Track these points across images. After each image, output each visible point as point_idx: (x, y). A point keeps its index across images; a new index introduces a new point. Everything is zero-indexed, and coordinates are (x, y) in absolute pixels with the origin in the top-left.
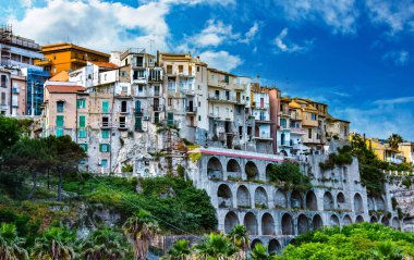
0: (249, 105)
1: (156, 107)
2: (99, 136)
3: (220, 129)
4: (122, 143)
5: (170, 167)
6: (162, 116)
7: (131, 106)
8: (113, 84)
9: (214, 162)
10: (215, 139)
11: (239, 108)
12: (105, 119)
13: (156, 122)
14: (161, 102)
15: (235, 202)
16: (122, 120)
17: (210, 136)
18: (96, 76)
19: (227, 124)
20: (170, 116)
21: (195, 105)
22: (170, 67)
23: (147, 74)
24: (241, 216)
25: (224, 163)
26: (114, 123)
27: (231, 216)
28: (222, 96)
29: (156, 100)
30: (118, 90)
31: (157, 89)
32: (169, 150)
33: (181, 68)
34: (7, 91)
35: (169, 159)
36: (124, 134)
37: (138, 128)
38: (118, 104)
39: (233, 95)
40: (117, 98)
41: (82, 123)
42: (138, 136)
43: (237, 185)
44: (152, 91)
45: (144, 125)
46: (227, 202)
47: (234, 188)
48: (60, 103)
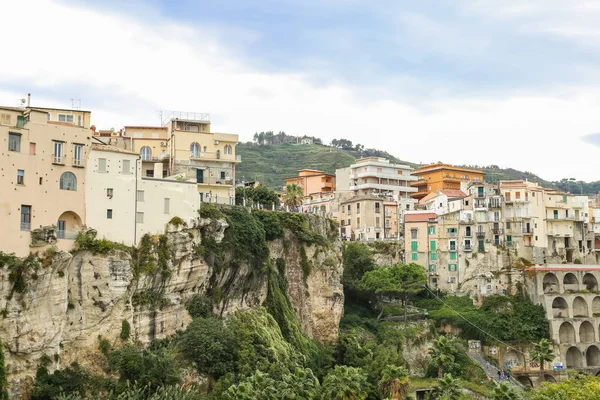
0: (587, 220)
1: (496, 231)
2: (448, 256)
3: (560, 245)
4: (467, 263)
5: (510, 282)
6: (501, 238)
7: (474, 230)
8: (458, 212)
9: (550, 276)
10: (555, 254)
11: (579, 224)
12: (453, 243)
13: (496, 244)
14: (500, 226)
15: (570, 313)
16: (468, 242)
17: (550, 253)
18: (445, 204)
19: (567, 240)
20: (509, 238)
21: (532, 226)
22: (508, 195)
23: (487, 201)
24: (577, 326)
25: (560, 277)
26: (460, 245)
27: (566, 326)
28: (561, 215)
29: (496, 224)
30: (463, 217)
31: (496, 215)
32: (509, 268)
33: (518, 194)
34: (380, 216)
35: (509, 276)
36: (470, 255)
37: (481, 249)
38: (463, 230)
39: (572, 213)
40: (462, 224)
41: (433, 247)
42: (481, 256)
43: (573, 297)
44: (492, 216)
45: (487, 247)
46: (564, 313)
47: (570, 300)
48: (414, 231)
